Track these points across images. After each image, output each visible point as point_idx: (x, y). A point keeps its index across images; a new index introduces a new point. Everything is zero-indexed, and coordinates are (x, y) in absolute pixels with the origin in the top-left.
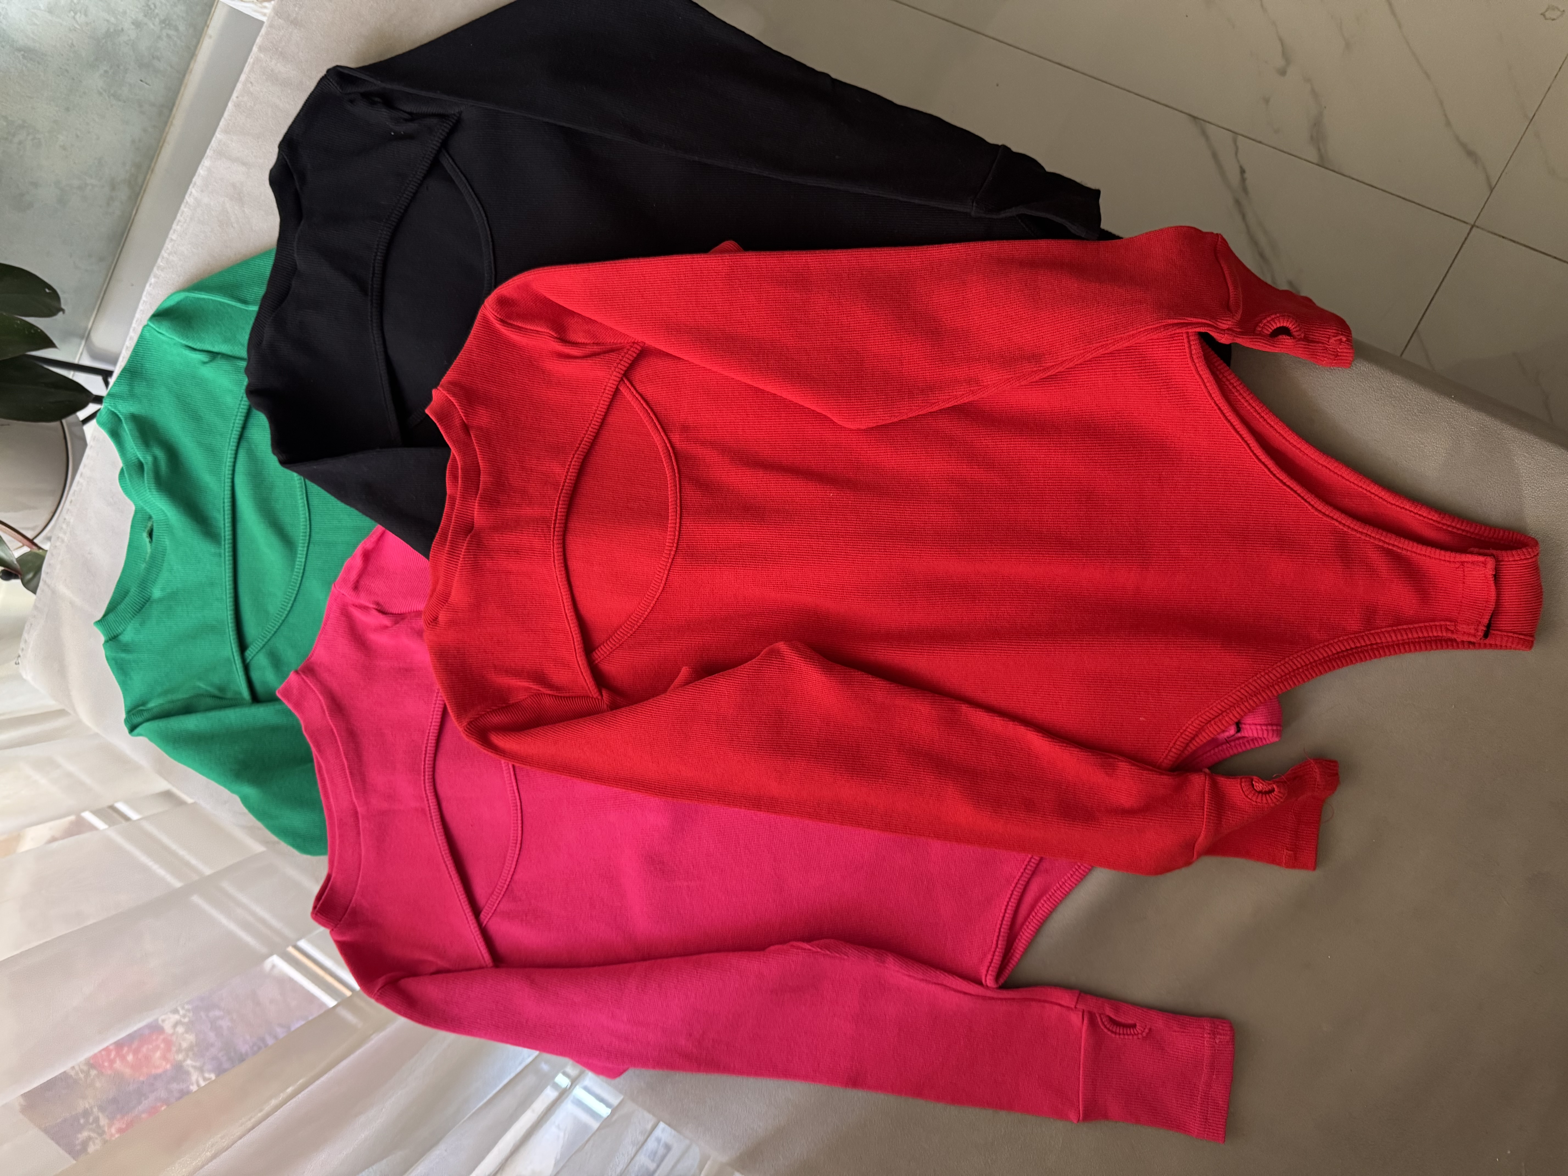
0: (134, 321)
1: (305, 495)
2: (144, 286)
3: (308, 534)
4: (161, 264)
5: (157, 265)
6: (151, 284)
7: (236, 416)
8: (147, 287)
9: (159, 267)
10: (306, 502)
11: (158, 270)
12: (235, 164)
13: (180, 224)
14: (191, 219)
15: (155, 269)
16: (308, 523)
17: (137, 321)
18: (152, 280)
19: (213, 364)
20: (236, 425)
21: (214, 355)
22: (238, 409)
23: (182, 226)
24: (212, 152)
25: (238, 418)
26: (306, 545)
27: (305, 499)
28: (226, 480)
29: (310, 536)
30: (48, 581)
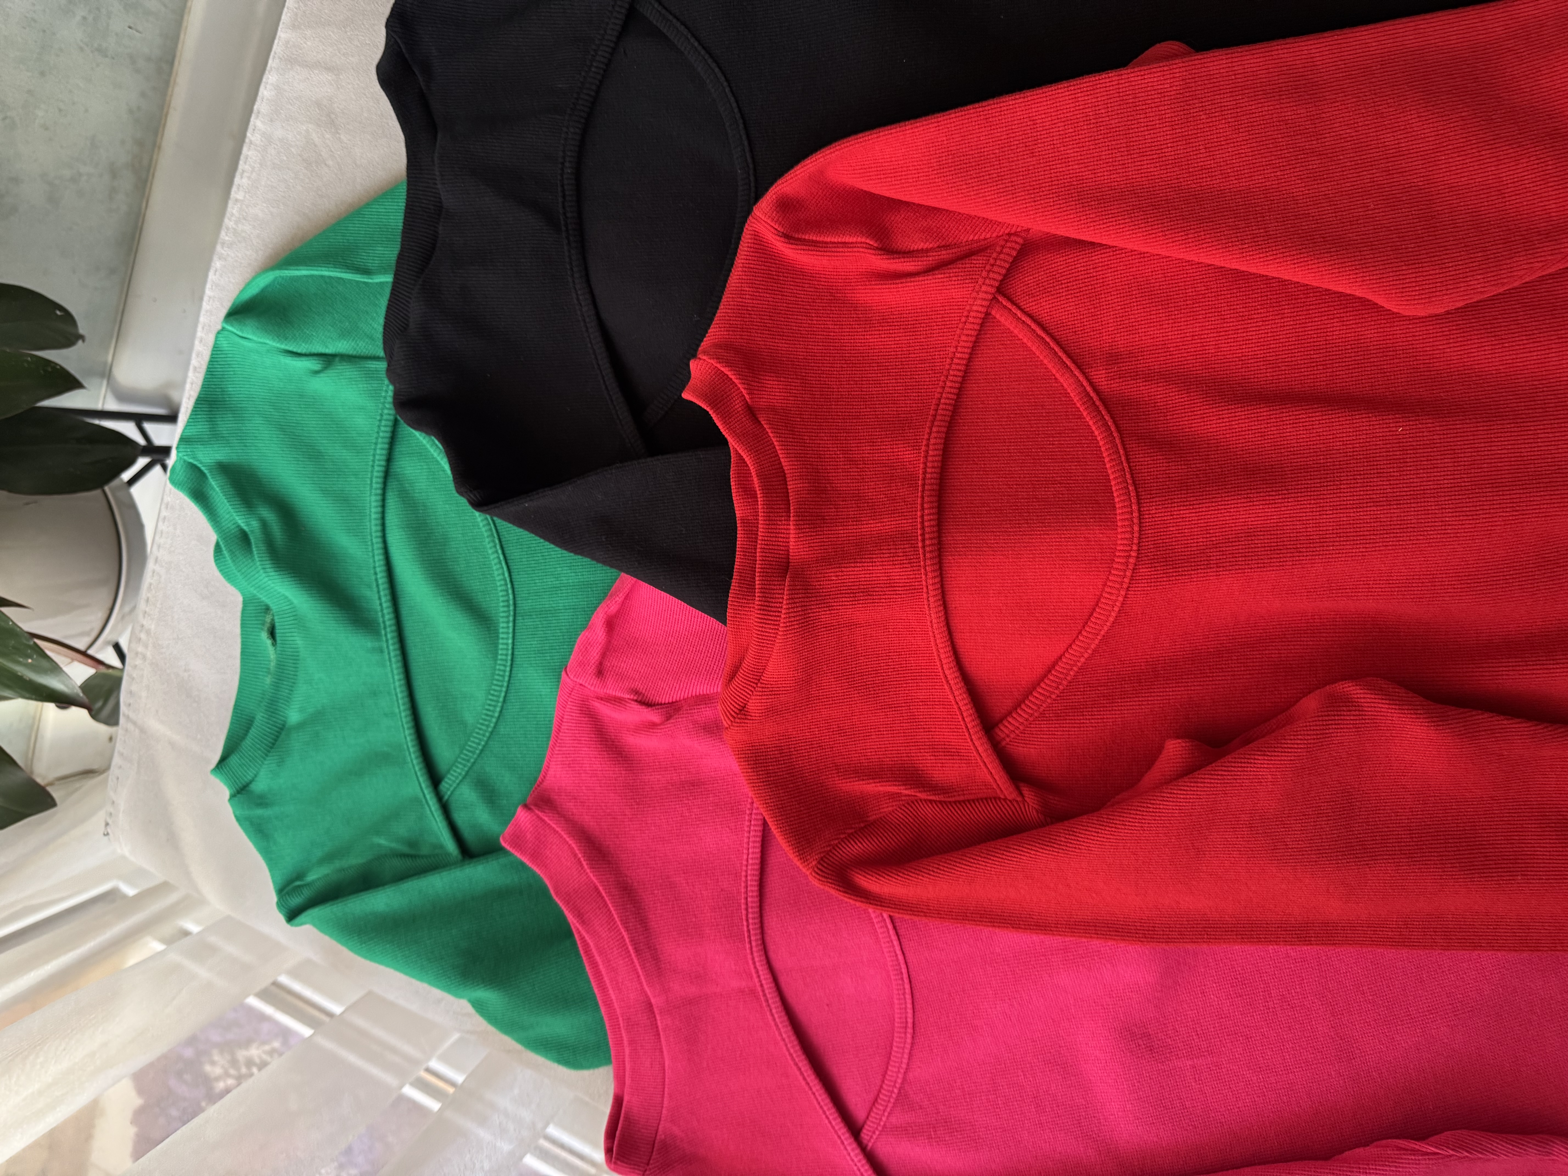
0: (200, 328)
1: (498, 547)
2: (206, 276)
3: (511, 602)
4: (227, 238)
5: (220, 241)
6: (216, 271)
7: (376, 444)
8: (211, 276)
9: (223, 244)
10: (502, 557)
11: (223, 248)
12: (316, 72)
13: (246, 174)
14: (261, 164)
15: (219, 248)
16: (509, 586)
17: (203, 328)
18: (217, 264)
19: (331, 372)
20: (377, 457)
21: (328, 360)
22: (378, 433)
23: (249, 178)
24: (277, 61)
25: (379, 446)
26: (511, 618)
27: (500, 551)
28: (374, 540)
29: (515, 604)
30: (132, 715)
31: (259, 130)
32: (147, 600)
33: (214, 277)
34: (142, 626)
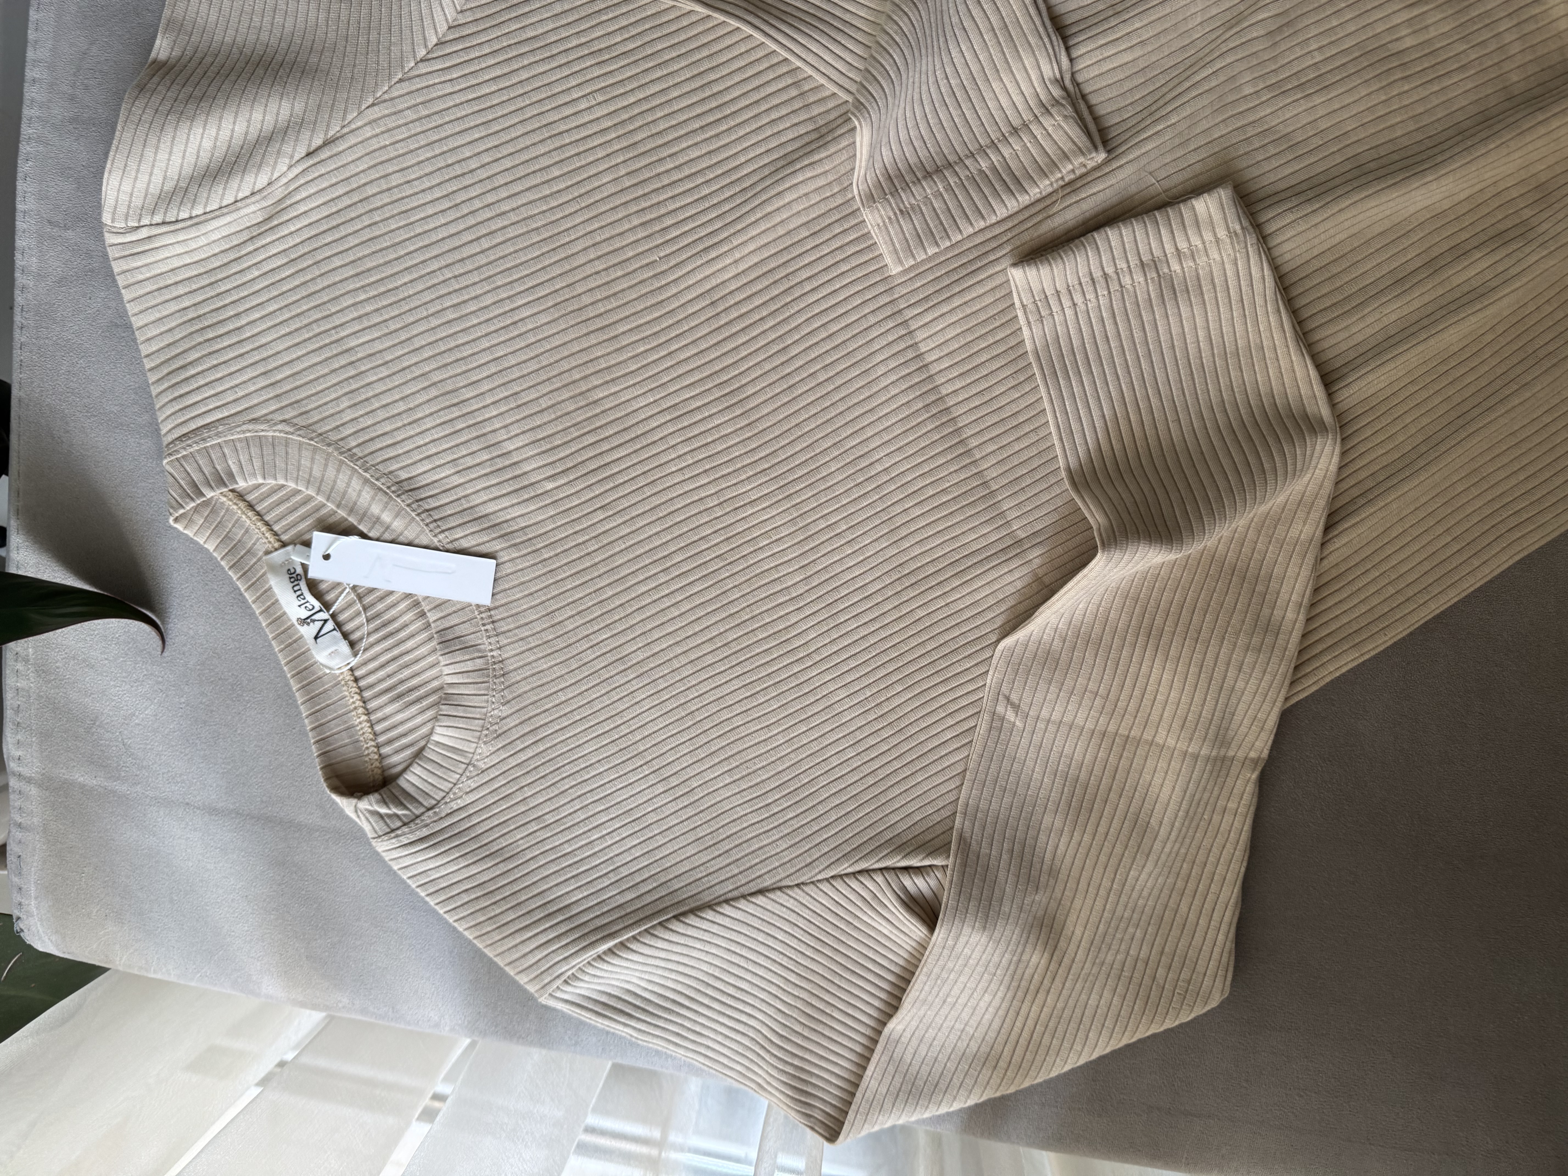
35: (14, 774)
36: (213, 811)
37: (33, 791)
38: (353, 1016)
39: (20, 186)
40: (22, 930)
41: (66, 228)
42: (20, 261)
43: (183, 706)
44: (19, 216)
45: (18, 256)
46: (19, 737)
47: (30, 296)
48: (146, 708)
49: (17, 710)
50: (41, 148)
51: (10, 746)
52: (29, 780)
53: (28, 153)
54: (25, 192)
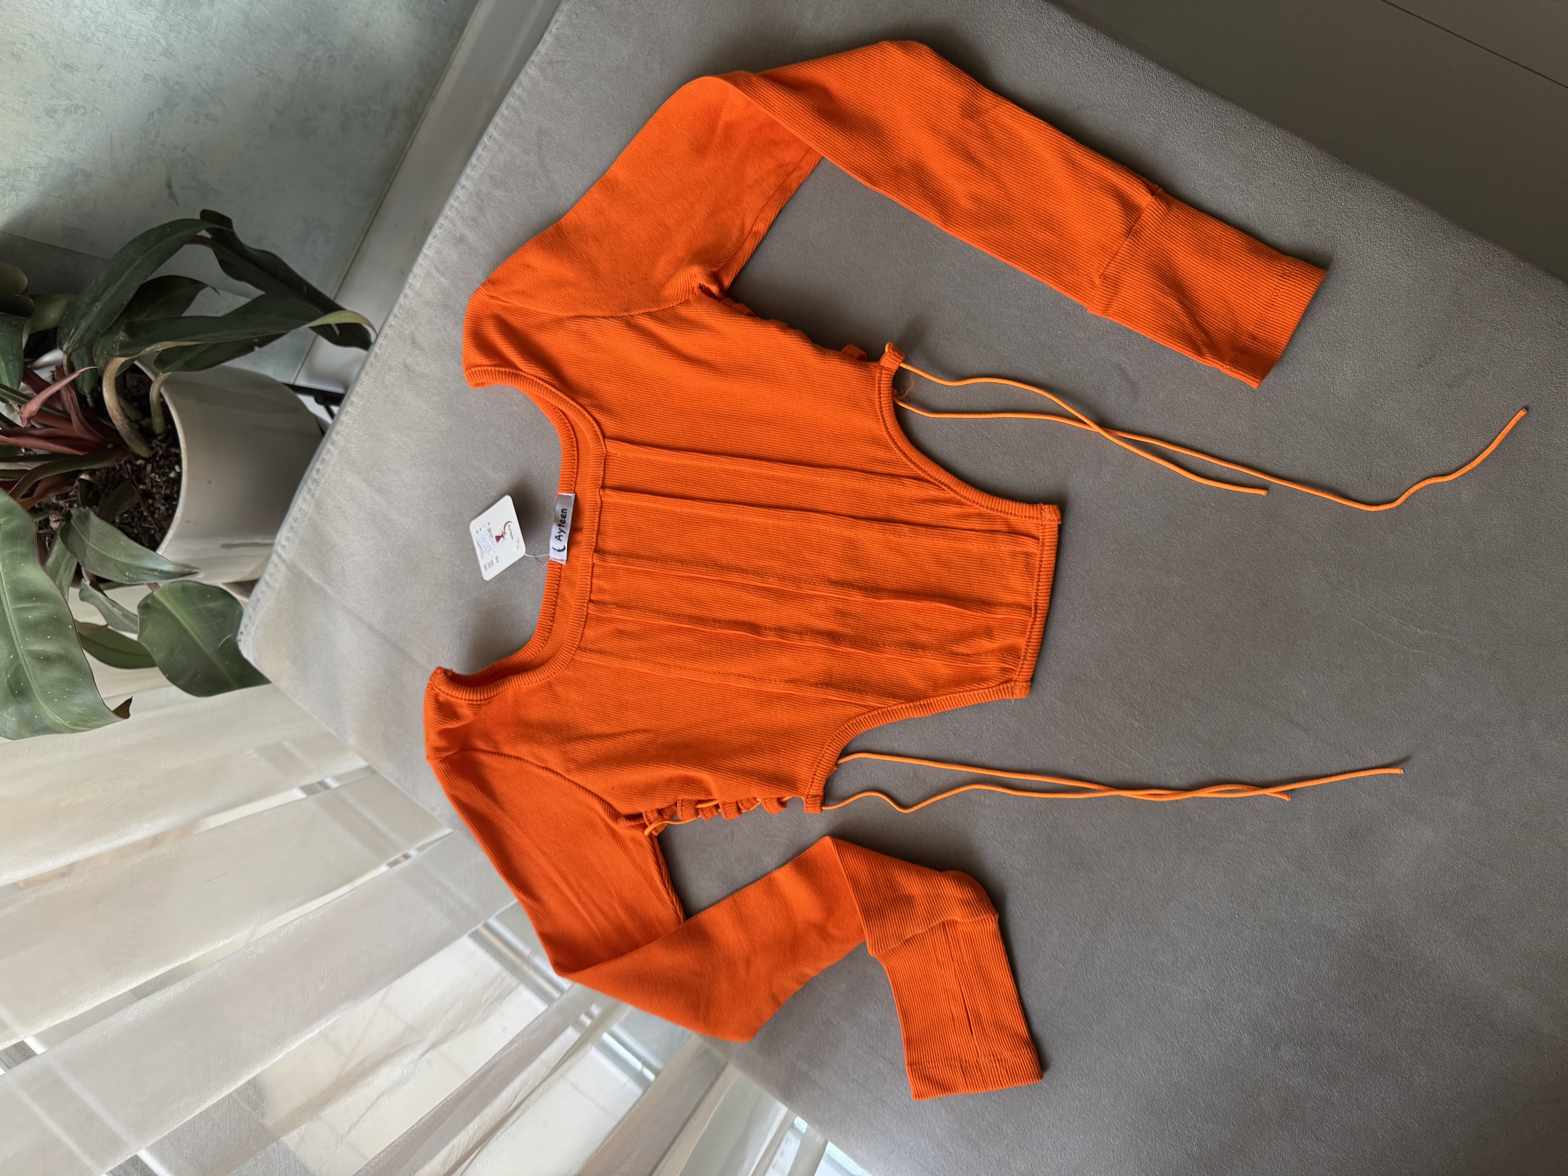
30: (284, 555)
31: (494, 139)
32: (318, 471)
33: (432, 241)
34: (310, 490)
35: (277, 553)
36: (371, 628)
37: (283, 568)
38: (391, 780)
39: (430, 239)
40: (241, 640)
41: (443, 275)
42: (411, 279)
43: (383, 564)
44: (421, 256)
45: (411, 276)
46: (290, 535)
47: (407, 302)
48: (363, 555)
49: (296, 520)
50: (450, 226)
51: (283, 537)
52: (284, 561)
53: (442, 225)
54: (431, 245)
